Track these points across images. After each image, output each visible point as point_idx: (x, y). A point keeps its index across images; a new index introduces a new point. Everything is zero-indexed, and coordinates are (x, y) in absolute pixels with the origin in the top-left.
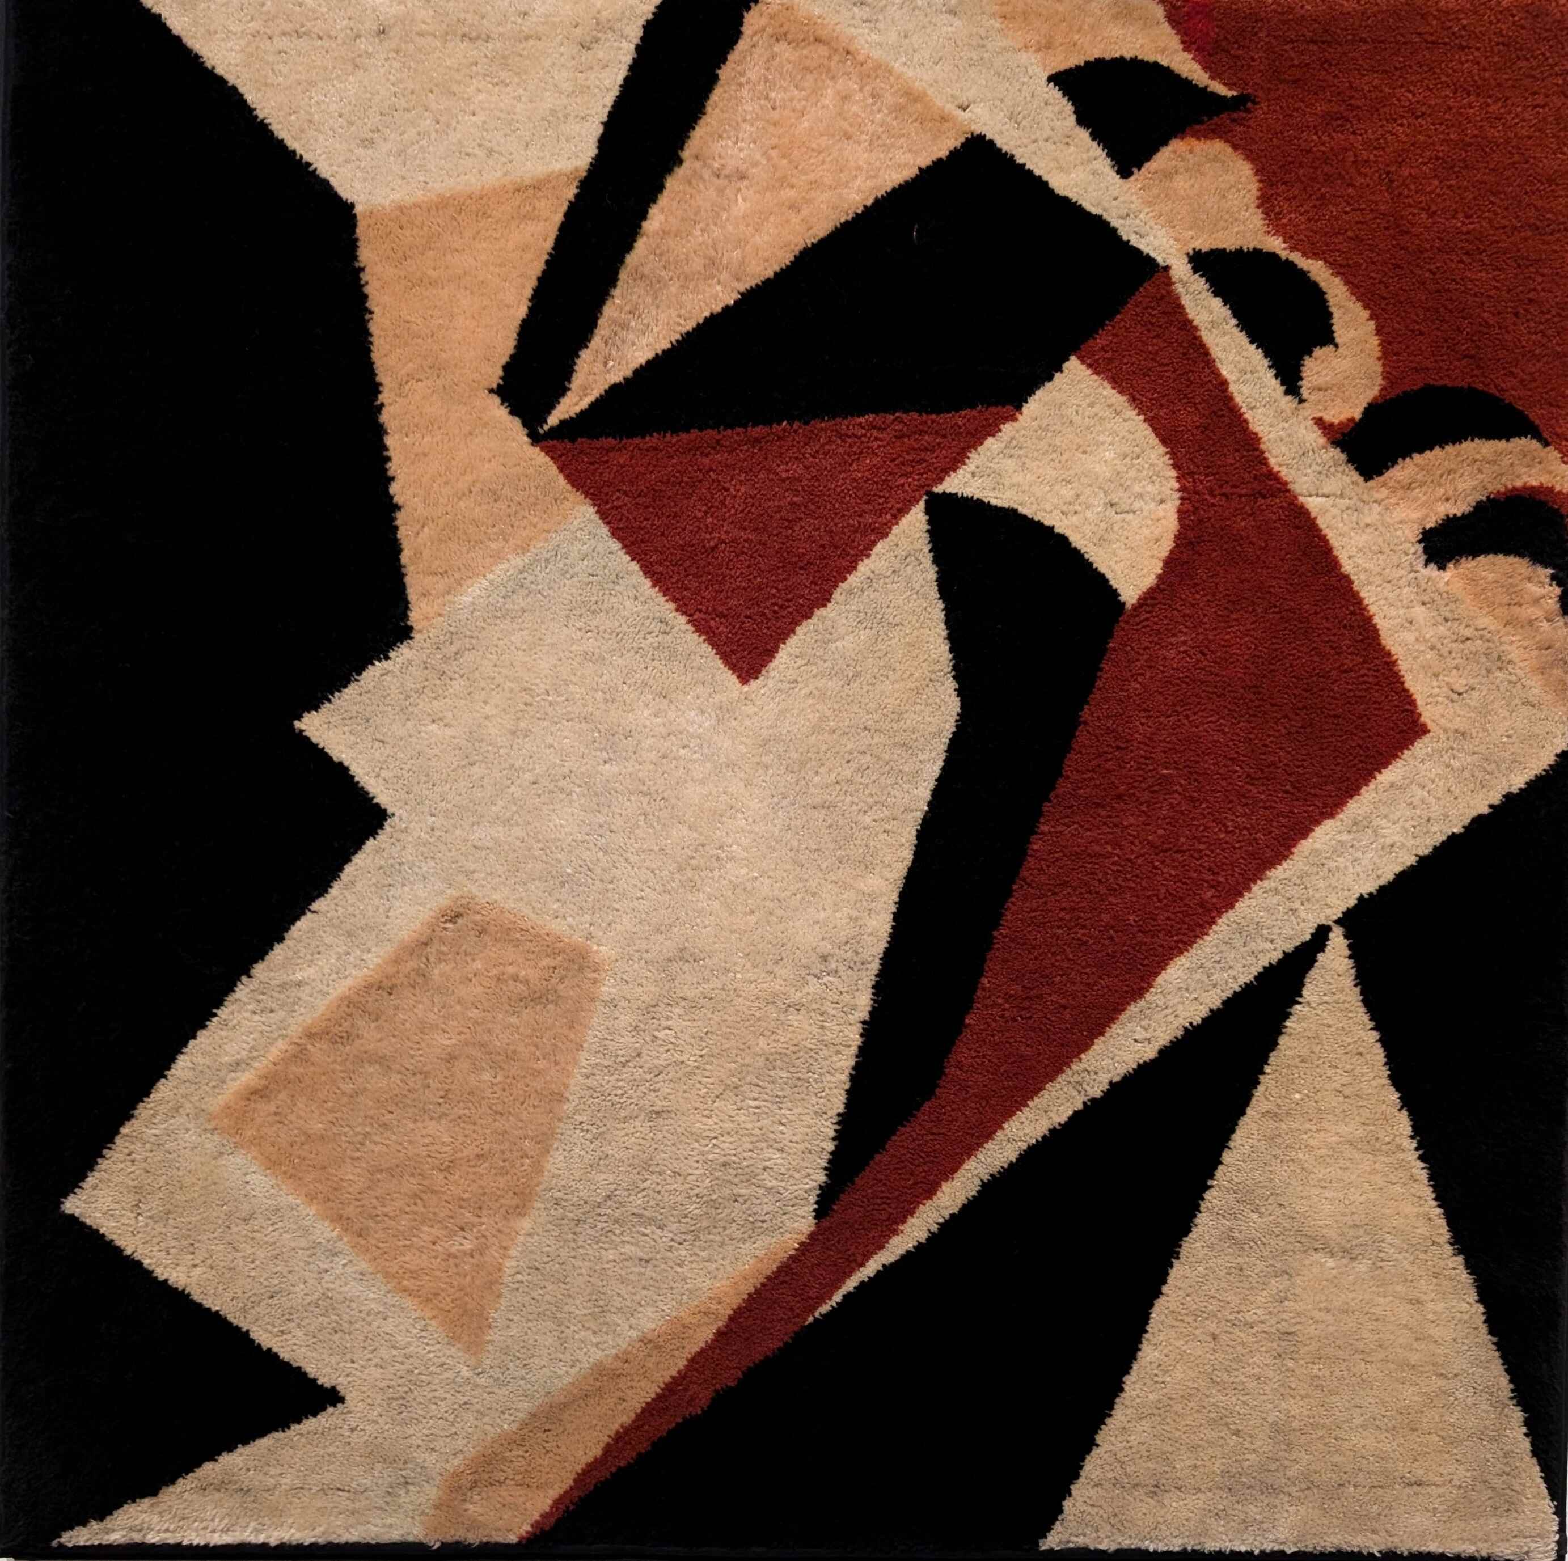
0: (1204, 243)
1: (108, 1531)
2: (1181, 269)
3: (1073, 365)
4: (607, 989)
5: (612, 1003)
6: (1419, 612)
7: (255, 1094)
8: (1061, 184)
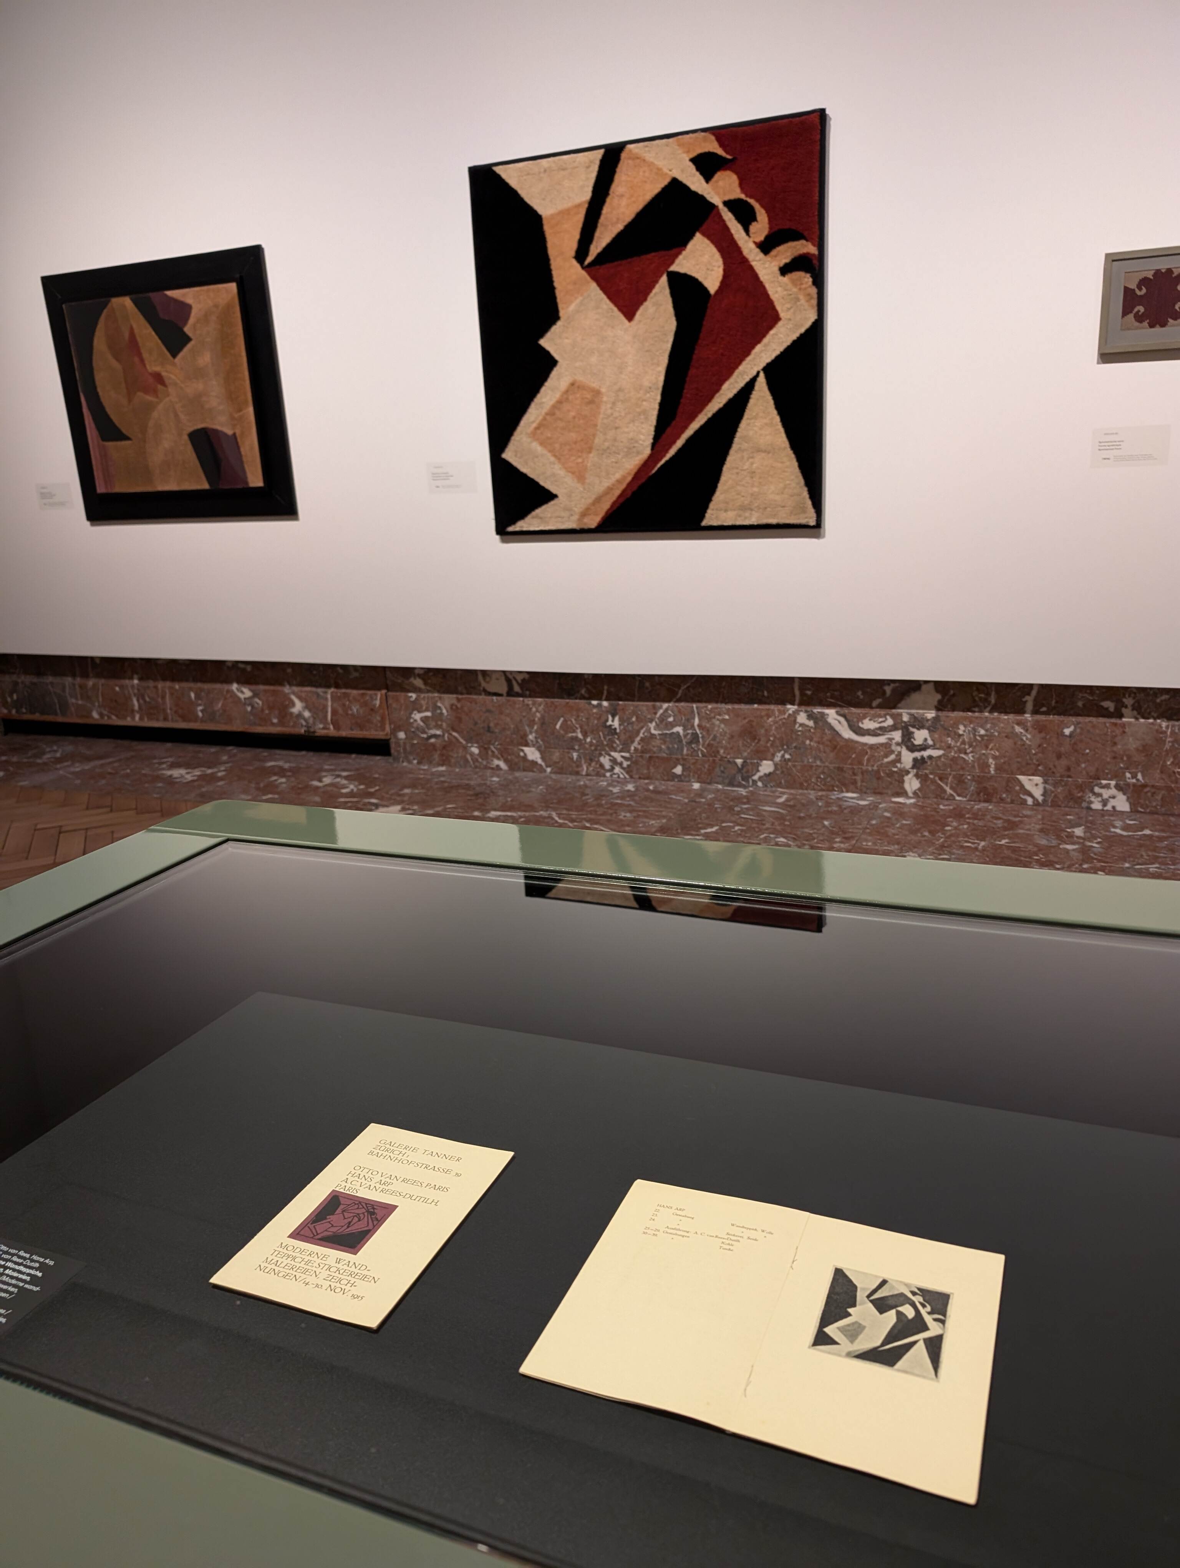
0: (727, 198)
1: (516, 528)
2: (721, 206)
3: (698, 235)
4: (605, 399)
5: (606, 402)
6: (779, 289)
7: (537, 428)
8: (693, 187)
